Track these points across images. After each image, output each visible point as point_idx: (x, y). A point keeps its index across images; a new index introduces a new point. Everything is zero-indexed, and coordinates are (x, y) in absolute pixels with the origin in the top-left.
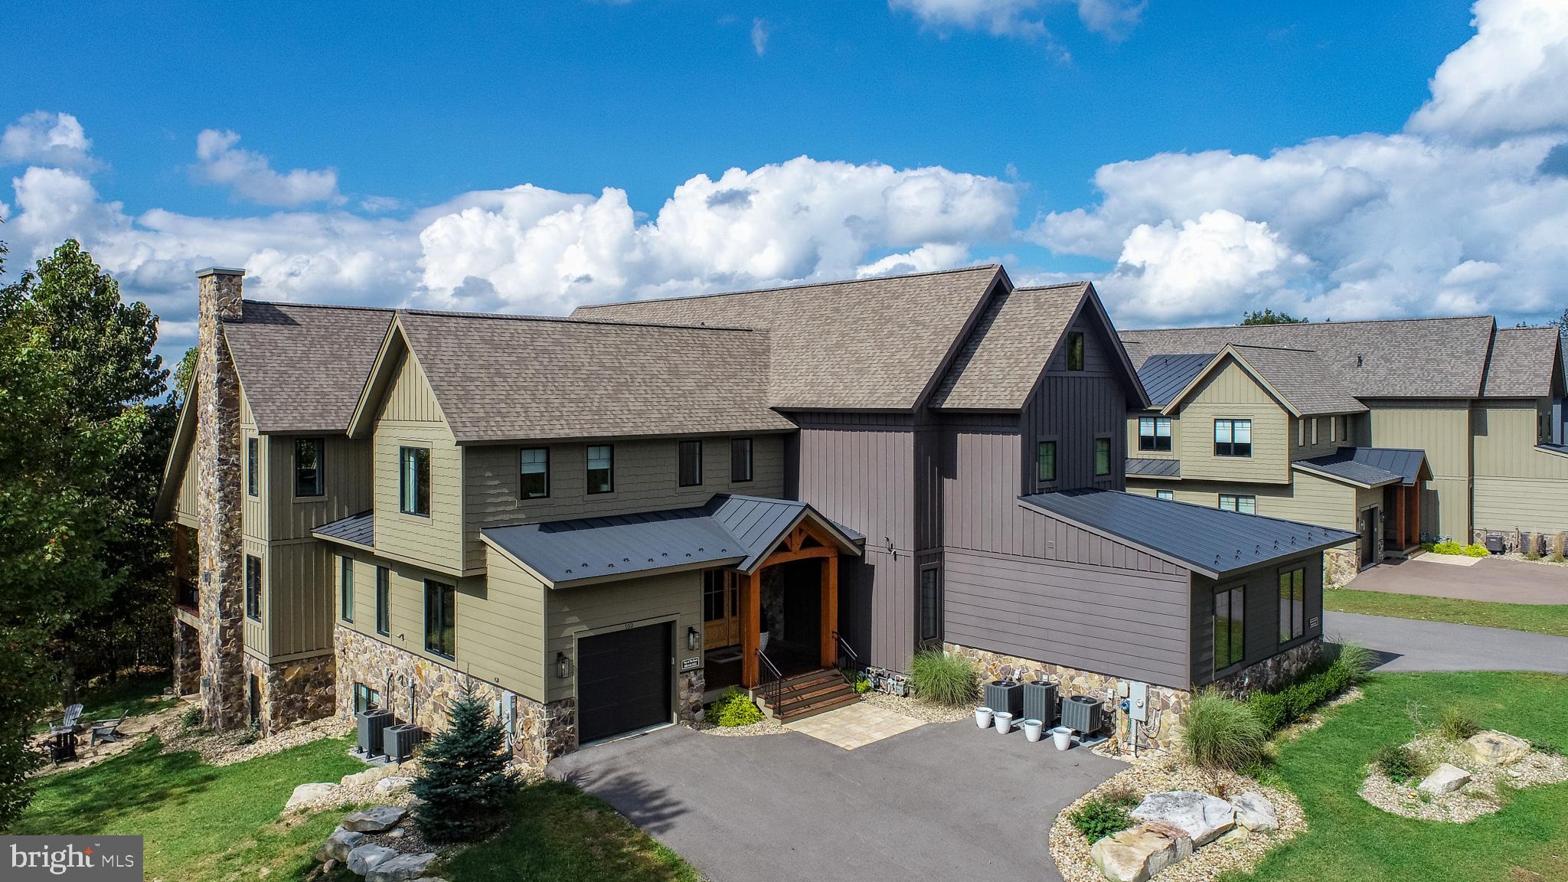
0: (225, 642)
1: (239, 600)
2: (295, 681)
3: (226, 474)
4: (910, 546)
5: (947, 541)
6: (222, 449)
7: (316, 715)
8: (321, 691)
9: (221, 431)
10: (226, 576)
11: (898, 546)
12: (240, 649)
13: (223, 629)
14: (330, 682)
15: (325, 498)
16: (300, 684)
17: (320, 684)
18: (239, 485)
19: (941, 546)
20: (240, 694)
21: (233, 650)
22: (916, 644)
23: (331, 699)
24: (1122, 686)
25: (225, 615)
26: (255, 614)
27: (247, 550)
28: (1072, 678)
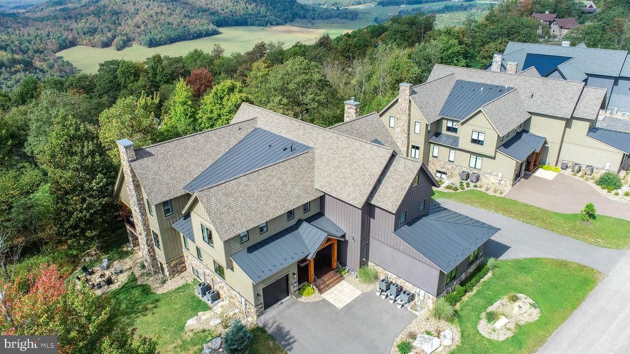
0: (150, 253)
1: (152, 241)
2: (174, 265)
3: (141, 207)
4: (360, 240)
5: (371, 235)
6: (138, 200)
7: (181, 272)
8: (182, 265)
9: (137, 196)
10: (147, 236)
11: (356, 238)
12: (154, 253)
13: (149, 250)
14: (184, 262)
15: (174, 215)
16: (175, 266)
17: (181, 264)
18: (145, 209)
19: (369, 236)
20: (157, 264)
21: (153, 254)
22: (360, 265)
23: (185, 266)
24: (418, 290)
25: (149, 246)
26: (158, 246)
27: (152, 228)
28: (404, 283)
